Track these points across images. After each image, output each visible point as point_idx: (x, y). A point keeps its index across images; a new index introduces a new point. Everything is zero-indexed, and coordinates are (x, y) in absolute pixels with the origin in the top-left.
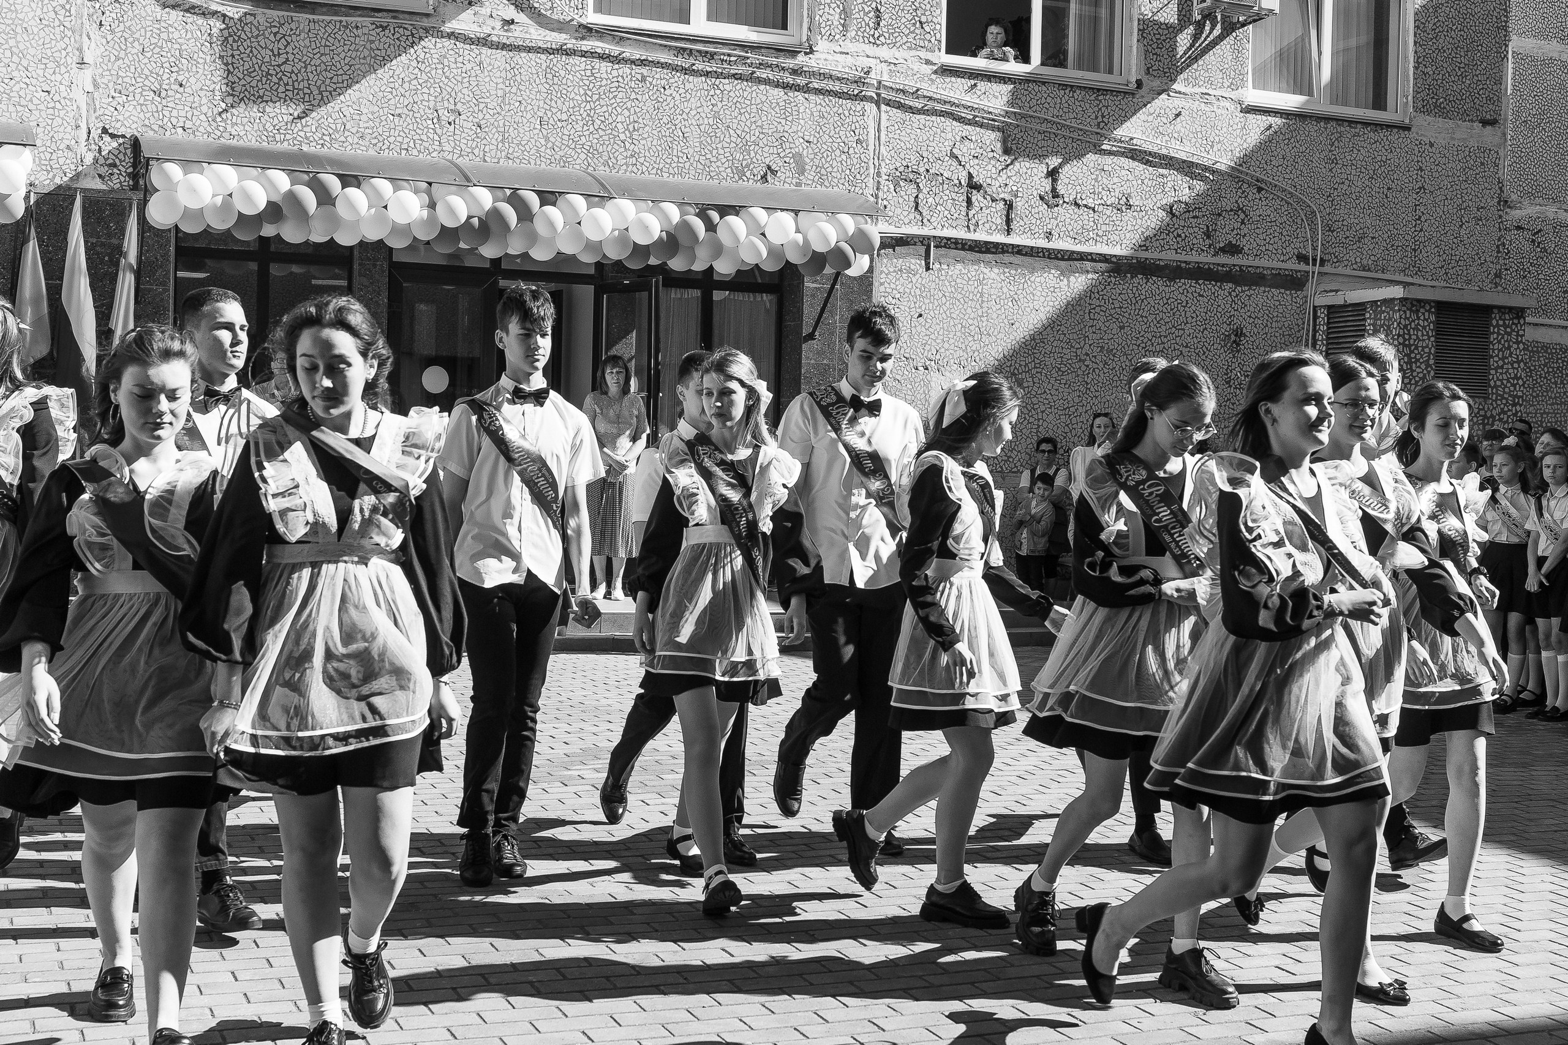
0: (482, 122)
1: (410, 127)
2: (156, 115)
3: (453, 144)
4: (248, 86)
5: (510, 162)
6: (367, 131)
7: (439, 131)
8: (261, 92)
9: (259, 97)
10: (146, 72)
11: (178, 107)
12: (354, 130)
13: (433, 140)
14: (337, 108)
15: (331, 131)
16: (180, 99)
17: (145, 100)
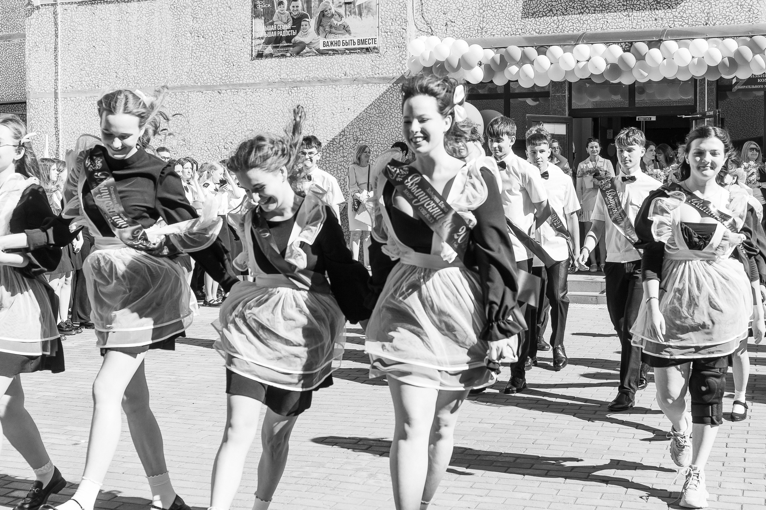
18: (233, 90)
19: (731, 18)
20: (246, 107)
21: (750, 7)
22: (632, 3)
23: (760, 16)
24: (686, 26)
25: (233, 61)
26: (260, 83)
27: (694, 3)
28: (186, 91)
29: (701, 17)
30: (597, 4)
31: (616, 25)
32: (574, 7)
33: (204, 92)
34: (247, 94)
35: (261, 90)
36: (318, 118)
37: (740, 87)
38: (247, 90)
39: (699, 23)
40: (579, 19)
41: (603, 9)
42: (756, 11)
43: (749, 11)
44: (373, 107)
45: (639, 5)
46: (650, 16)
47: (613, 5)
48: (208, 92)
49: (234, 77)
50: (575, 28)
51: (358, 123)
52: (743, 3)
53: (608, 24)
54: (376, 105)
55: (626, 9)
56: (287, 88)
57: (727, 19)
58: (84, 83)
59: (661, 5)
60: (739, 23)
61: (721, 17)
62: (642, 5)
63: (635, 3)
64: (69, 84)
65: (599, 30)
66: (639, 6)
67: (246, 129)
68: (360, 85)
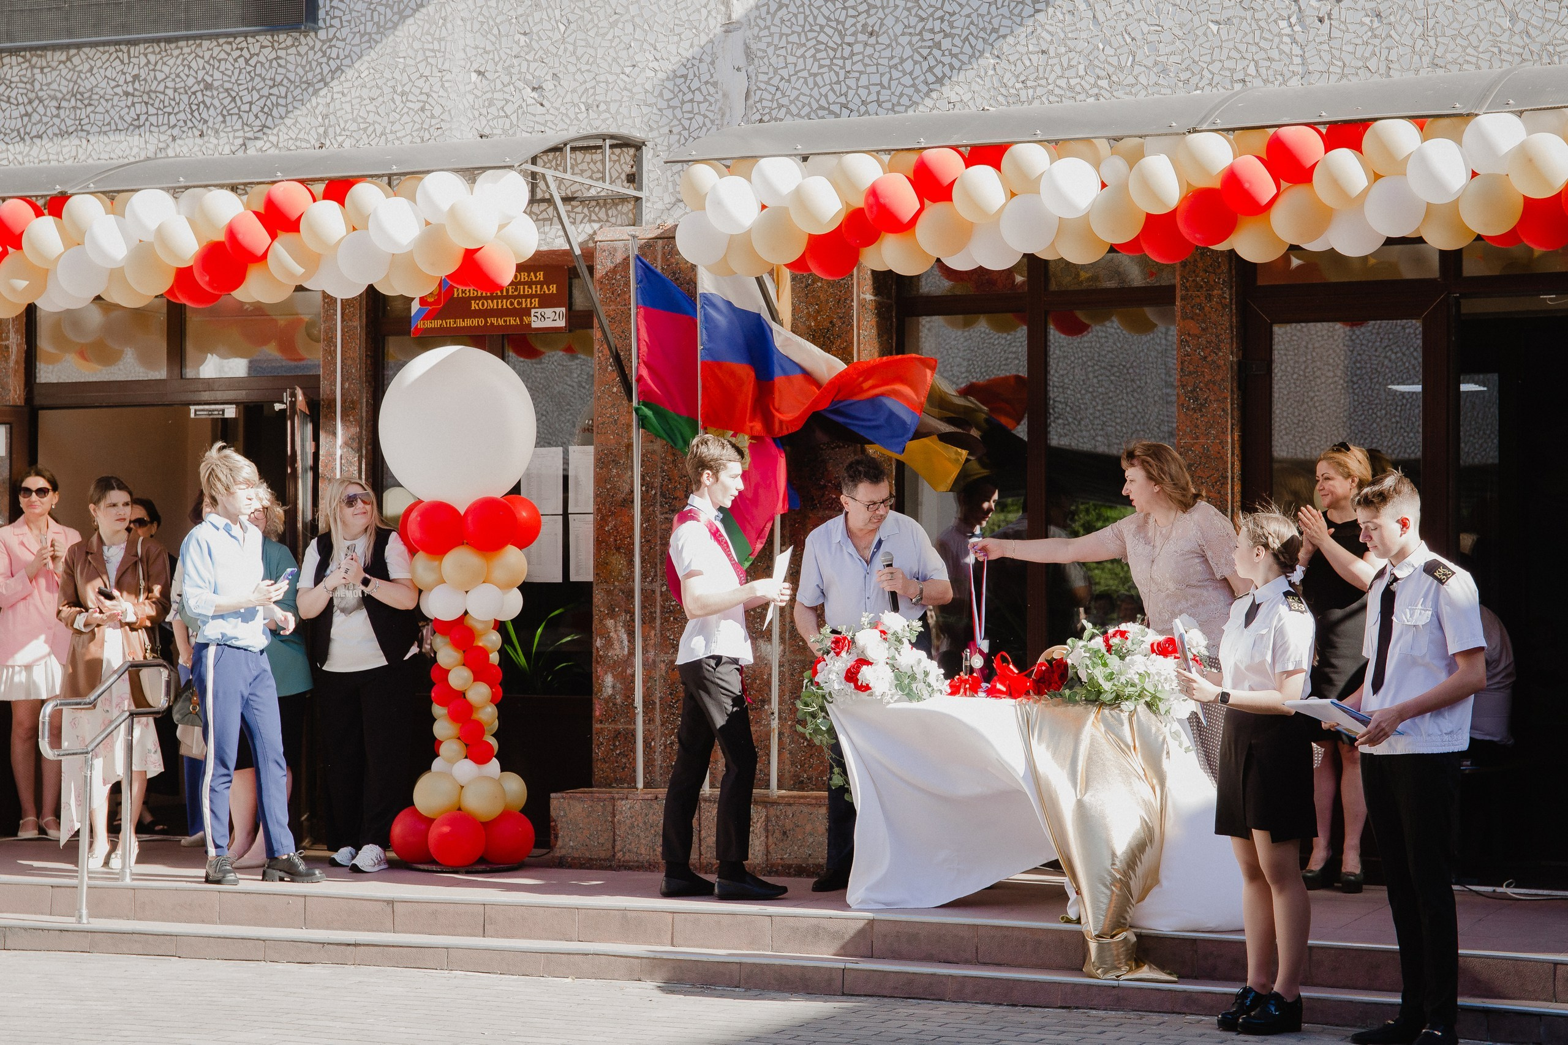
0: (1382, 8)
1: (1249, 38)
2: (836, 87)
3: (1327, 57)
4: (974, 16)
5: (1440, 72)
6: (1172, 59)
7: (1300, 38)
8: (996, 24)
9: (994, 31)
10: (821, 20)
11: (869, 69)
12: (1149, 62)
13: (1290, 56)
14: (1120, 28)
15: (1111, 70)
16: (870, 56)
17: (821, 67)
19: (379, 131)
21: (424, 98)
22: (147, 89)
23: (448, 126)
24: (273, 151)
27: (292, 88)
29: (308, 127)
30: (65, 91)
31: (108, 149)
32: (9, 97)
37: (429, 324)
39: (304, 145)
40: (22, 131)
41: (79, 104)
42: (437, 111)
43: (423, 109)
45: (163, 93)
46: (190, 124)
47: (102, 93)
50: (11, 158)
52: (407, 89)
53: (90, 148)
55: (133, 104)
57: (371, 129)
59: (215, 93)
60: (397, 143)
61: (354, 127)
62: (170, 92)
63: (153, 88)
65: (69, 163)
66: (162, 97)
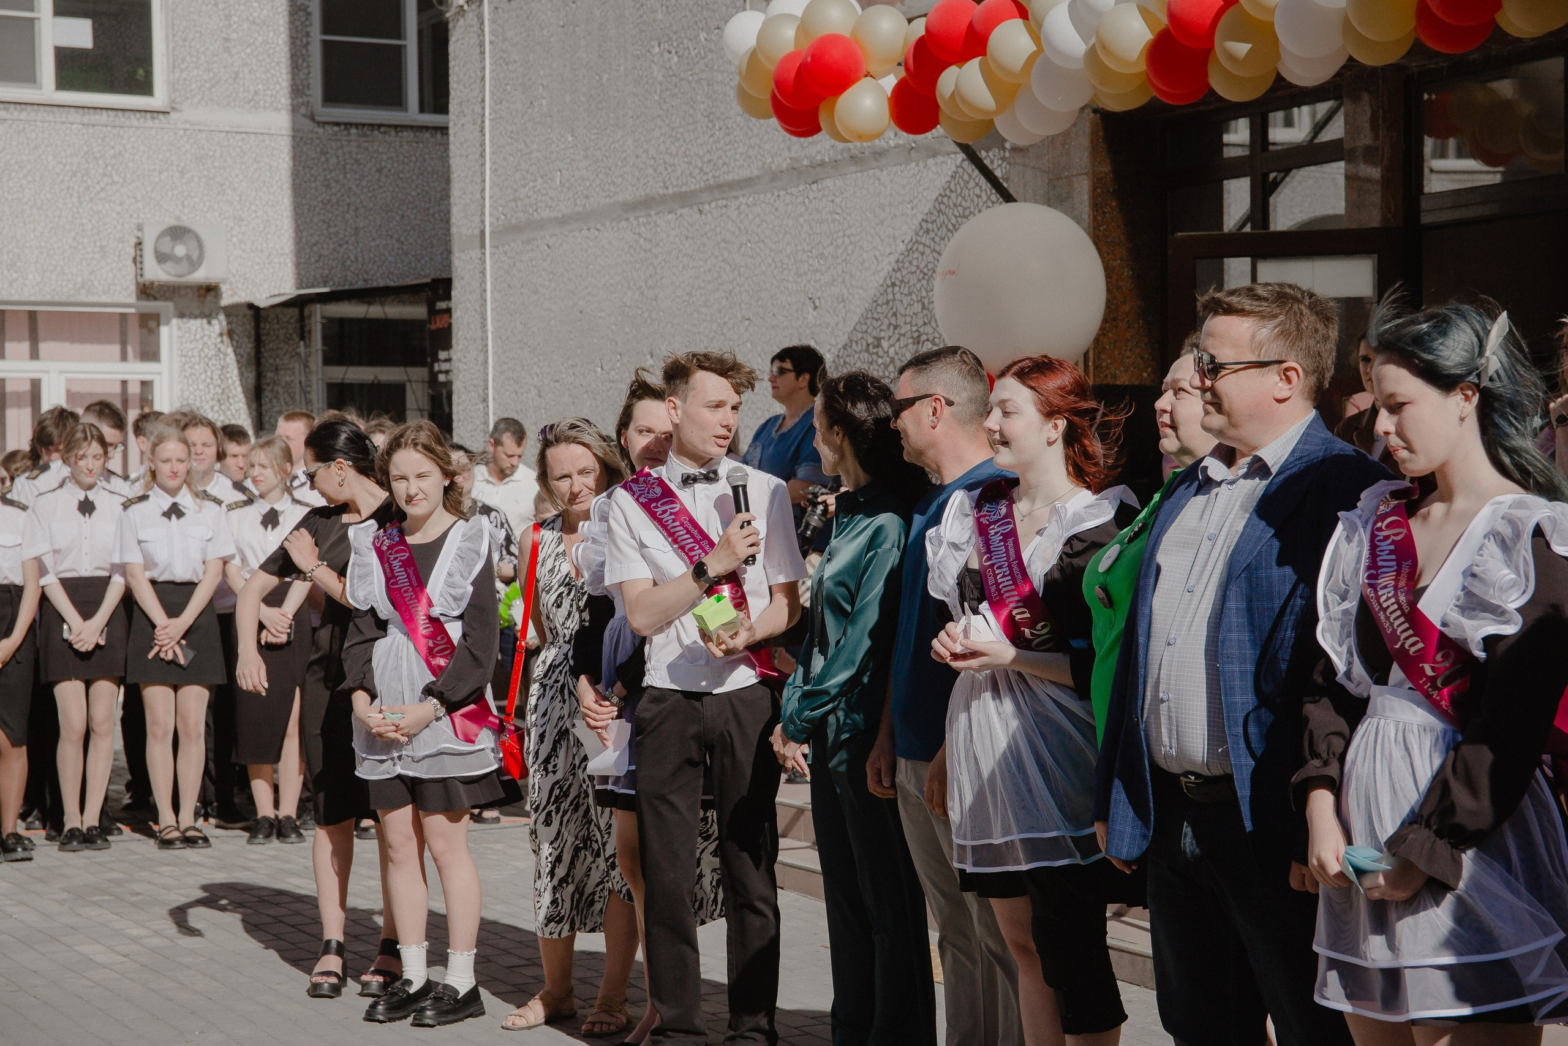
18: (720, 203)
20: (739, 249)
25: (718, 114)
26: (758, 177)
28: (653, 213)
33: (679, 211)
34: (740, 213)
35: (762, 196)
36: (851, 276)
38: (741, 199)
44: (945, 230)
48: (685, 211)
49: (720, 161)
51: (918, 286)
54: (951, 227)
56: (801, 188)
58: (519, 203)
64: (501, 209)
67: (739, 315)
68: (921, 164)
